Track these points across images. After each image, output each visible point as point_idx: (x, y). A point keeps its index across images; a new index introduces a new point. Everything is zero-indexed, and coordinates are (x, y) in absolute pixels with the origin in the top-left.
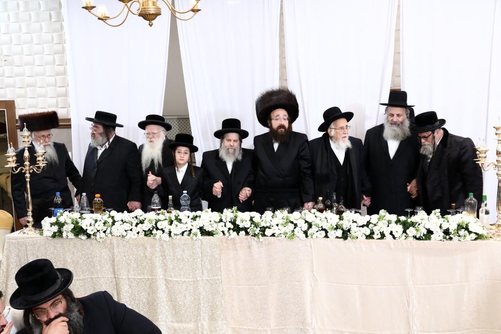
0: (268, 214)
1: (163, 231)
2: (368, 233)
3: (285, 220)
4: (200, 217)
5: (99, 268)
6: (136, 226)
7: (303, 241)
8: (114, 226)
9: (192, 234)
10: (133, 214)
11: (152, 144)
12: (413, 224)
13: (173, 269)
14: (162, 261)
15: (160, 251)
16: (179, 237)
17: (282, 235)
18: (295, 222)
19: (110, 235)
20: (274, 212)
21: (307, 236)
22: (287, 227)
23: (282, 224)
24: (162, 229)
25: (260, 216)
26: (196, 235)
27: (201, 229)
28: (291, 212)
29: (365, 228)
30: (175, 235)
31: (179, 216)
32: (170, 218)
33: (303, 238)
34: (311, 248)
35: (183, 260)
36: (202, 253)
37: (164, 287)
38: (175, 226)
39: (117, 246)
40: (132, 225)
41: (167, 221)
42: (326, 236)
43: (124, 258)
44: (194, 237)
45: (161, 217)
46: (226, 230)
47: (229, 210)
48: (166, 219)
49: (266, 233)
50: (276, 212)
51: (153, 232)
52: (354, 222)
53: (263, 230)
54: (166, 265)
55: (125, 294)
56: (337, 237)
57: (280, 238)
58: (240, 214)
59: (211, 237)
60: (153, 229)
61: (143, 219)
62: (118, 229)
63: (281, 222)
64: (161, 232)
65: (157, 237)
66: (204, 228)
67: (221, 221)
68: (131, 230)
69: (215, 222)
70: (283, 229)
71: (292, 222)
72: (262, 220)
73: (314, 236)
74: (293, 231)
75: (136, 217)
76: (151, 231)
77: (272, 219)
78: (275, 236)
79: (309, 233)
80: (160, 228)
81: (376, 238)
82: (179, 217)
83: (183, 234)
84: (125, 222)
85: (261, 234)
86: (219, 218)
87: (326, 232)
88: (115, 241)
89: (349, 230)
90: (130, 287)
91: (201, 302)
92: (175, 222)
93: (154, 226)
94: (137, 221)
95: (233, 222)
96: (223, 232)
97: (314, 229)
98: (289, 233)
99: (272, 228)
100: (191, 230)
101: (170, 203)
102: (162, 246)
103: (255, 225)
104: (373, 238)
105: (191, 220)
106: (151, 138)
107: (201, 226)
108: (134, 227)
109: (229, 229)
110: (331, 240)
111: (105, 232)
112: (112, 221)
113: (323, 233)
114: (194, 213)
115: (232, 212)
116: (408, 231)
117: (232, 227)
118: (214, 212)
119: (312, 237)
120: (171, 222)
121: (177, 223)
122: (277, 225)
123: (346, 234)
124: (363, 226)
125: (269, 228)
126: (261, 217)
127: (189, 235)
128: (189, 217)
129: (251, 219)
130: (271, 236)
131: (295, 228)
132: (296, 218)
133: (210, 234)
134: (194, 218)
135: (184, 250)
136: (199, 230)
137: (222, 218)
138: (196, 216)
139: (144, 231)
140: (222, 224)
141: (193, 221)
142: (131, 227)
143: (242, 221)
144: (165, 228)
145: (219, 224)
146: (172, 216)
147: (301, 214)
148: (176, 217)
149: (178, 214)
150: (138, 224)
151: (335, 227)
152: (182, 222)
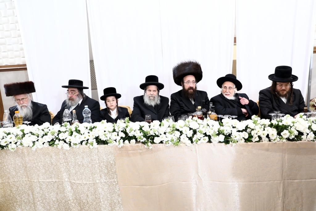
1: (65, 142)
2: (247, 136)
3: (172, 128)
4: (96, 127)
5: (14, 173)
6: (42, 137)
7: (189, 146)
8: (24, 138)
9: (89, 143)
10: (41, 127)
12: (285, 127)
13: (76, 174)
14: (66, 167)
15: (64, 158)
16: (78, 146)
17: (170, 142)
18: (180, 130)
19: (20, 146)
21: (192, 142)
22: (173, 134)
23: (169, 132)
24: (63, 140)
26: (92, 144)
27: (97, 139)
29: (244, 132)
30: (74, 144)
32: (70, 129)
33: (189, 144)
34: (196, 153)
35: (83, 166)
36: (99, 160)
37: (70, 188)
38: (74, 136)
39: (28, 155)
40: (38, 137)
41: (67, 133)
42: (210, 141)
43: (34, 165)
44: (91, 146)
48: (66, 131)
49: (155, 141)
50: (163, 121)
52: (233, 127)
53: (152, 138)
54: (69, 170)
55: (37, 195)
56: (220, 142)
57: (167, 145)
58: (131, 123)
59: (106, 145)
60: (56, 139)
61: (48, 131)
62: (28, 141)
63: (169, 130)
64: (63, 142)
65: (59, 147)
66: (100, 138)
67: (114, 131)
68: (38, 141)
69: (109, 132)
70: (169, 137)
71: (178, 130)
72: (151, 128)
73: (199, 142)
74: (179, 138)
75: (43, 130)
76: (55, 141)
77: (160, 128)
78: (163, 143)
79: (194, 139)
80: (61, 139)
81: (254, 142)
82: (78, 129)
83: (81, 143)
84: (34, 134)
85: (151, 142)
86: (113, 128)
87: (210, 137)
88: (25, 151)
89: (230, 135)
90: (41, 189)
91: (101, 200)
92: (75, 133)
93: (57, 137)
94: (43, 133)
95: (125, 132)
96: (116, 141)
97: (198, 135)
98: (175, 140)
99: (160, 136)
100: (88, 139)
102: (64, 154)
104: (251, 141)
105: (88, 131)
107: (97, 136)
108: (40, 138)
109: (122, 138)
110: (214, 145)
111: (16, 143)
112: (22, 133)
113: (207, 138)
115: (125, 122)
116: (282, 134)
117: (124, 136)
119: (196, 143)
120: (72, 134)
121: (77, 134)
122: (165, 133)
123: (228, 139)
124: (242, 131)
125: (158, 136)
126: (150, 126)
127: (86, 144)
128: (87, 128)
129: (141, 129)
130: (159, 143)
131: (181, 135)
132: (181, 126)
133: (105, 143)
134: (91, 129)
135: (83, 158)
136: (95, 140)
137: (115, 129)
138: (93, 127)
139: (48, 142)
140: (115, 133)
141: (90, 131)
142: (37, 139)
143: (131, 130)
144: (66, 138)
145: (113, 133)
146: (73, 128)
147: (185, 122)
148: (76, 128)
149: (78, 126)
150: (44, 135)
151: (218, 133)
152: (81, 133)
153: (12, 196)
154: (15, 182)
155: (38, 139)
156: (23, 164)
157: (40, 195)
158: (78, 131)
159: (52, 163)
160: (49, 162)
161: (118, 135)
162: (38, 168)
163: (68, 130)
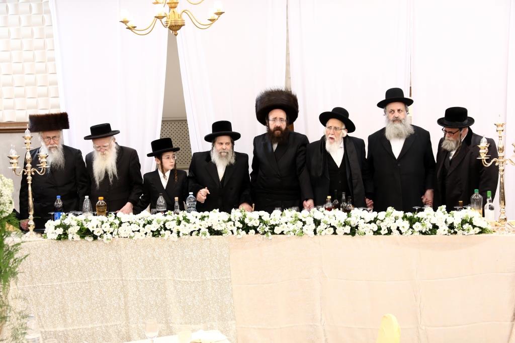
0: (277, 212)
1: (172, 232)
2: (376, 229)
3: (294, 218)
4: (208, 216)
5: (105, 270)
6: (144, 227)
7: (312, 238)
8: (121, 228)
9: (200, 233)
10: (139, 216)
12: (419, 220)
13: (182, 270)
15: (168, 252)
16: (187, 237)
17: (291, 233)
18: (303, 220)
19: (117, 236)
20: (282, 211)
21: (316, 234)
22: (295, 225)
23: (291, 222)
24: (170, 230)
25: (269, 214)
26: (205, 234)
27: (210, 228)
29: (373, 224)
30: (184, 234)
31: (187, 216)
32: (177, 218)
33: (312, 235)
34: (320, 245)
35: (191, 260)
36: (211, 253)
37: (173, 288)
38: (183, 226)
39: (124, 248)
40: (139, 226)
41: (175, 222)
42: (335, 233)
43: (132, 260)
44: (203, 237)
45: (169, 217)
46: (235, 229)
48: (174, 220)
49: (275, 231)
50: (284, 211)
51: (161, 233)
52: (361, 218)
53: (272, 228)
56: (345, 234)
57: (289, 236)
59: (220, 236)
60: (161, 229)
61: (151, 220)
62: (125, 230)
63: (290, 219)
64: (170, 232)
65: (166, 237)
66: (213, 228)
67: (230, 220)
68: (139, 231)
69: (224, 222)
70: (291, 227)
71: (301, 220)
72: (271, 218)
73: (323, 233)
74: (302, 229)
75: (144, 218)
76: (159, 231)
77: (281, 218)
78: (284, 234)
79: (318, 230)
80: (168, 228)
81: (383, 234)
82: (187, 218)
83: (192, 232)
84: (133, 223)
85: (270, 232)
86: (228, 217)
87: (335, 228)
88: (122, 242)
89: (357, 227)
91: (210, 302)
92: (183, 222)
93: (162, 226)
94: (144, 222)
95: (242, 222)
96: (232, 231)
97: (322, 226)
98: (297, 231)
99: (281, 225)
100: (200, 229)
102: (170, 246)
103: (264, 223)
104: (380, 234)
105: (199, 220)
106: (103, 152)
107: (210, 226)
108: (141, 228)
109: (238, 228)
110: (339, 237)
111: (111, 233)
112: (118, 222)
113: (332, 230)
115: (241, 212)
116: (414, 226)
117: (241, 226)
119: (321, 235)
120: (179, 223)
121: (186, 223)
122: (286, 223)
123: (353, 231)
124: (370, 222)
125: (278, 226)
126: (270, 216)
127: (197, 235)
128: (196, 217)
130: (280, 234)
131: (303, 226)
132: (305, 216)
133: (219, 233)
134: (203, 218)
135: (192, 250)
136: (208, 230)
137: (231, 218)
139: (152, 231)
140: (231, 223)
141: (201, 221)
143: (251, 220)
144: (173, 228)
145: (228, 223)
146: (181, 217)
147: (310, 212)
148: (184, 217)
151: (344, 224)
152: (191, 222)
153: (101, 297)
154: (105, 280)
155: (139, 228)
156: (117, 260)
157: (136, 297)
159: (154, 257)
160: (150, 256)
161: (234, 225)
162: (136, 263)
163: (175, 218)
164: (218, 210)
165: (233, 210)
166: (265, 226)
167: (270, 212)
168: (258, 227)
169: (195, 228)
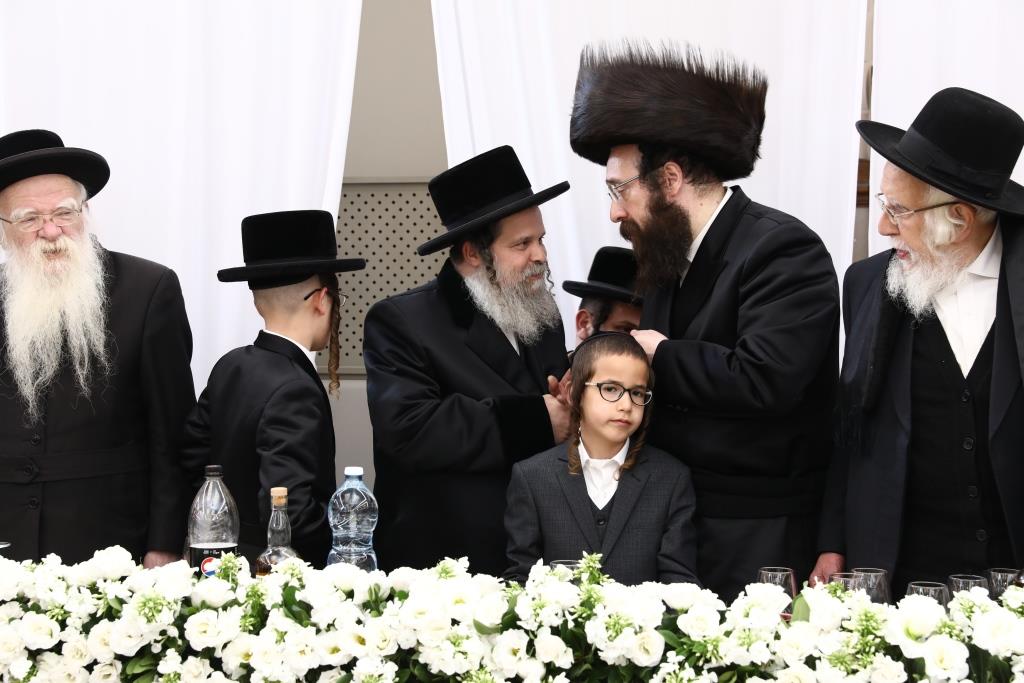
0: (764, 597)
1: (217, 664)
3: (856, 636)
4: (404, 596)
6: (86, 629)
10: (83, 572)
11: (58, 264)
18: (911, 651)
20: (794, 589)
22: (863, 674)
23: (837, 660)
24: (208, 653)
25: (722, 605)
27: (407, 659)
28: (892, 593)
31: (303, 587)
32: (255, 595)
38: (275, 636)
40: (63, 625)
41: (236, 612)
45: (213, 589)
46: (532, 672)
47: (561, 568)
48: (235, 602)
50: (806, 591)
51: (161, 668)
58: (613, 594)
60: (165, 648)
61: (124, 594)
63: (834, 644)
64: (204, 664)
66: (422, 660)
67: (511, 621)
68: (58, 649)
69: (481, 629)
71: (894, 652)
75: (94, 589)
76: (158, 658)
77: (782, 628)
80: (197, 646)
82: (299, 596)
83: (312, 678)
84: (37, 609)
86: (505, 608)
92: (278, 619)
93: (174, 632)
94: (89, 605)
95: (574, 637)
99: (779, 673)
100: (353, 662)
101: (278, 520)
103: (690, 654)
105: (359, 614)
106: (53, 240)
107: (405, 646)
108: (72, 636)
109: (550, 670)
114: (378, 575)
115: (576, 581)
117: (565, 658)
118: (480, 576)
120: (259, 620)
121: (289, 624)
122: (811, 662)
125: (765, 676)
126: (722, 614)
128: (350, 595)
129: (670, 622)
132: (916, 632)
134: (374, 605)
136: (396, 668)
137: (518, 610)
138: (384, 592)
139: (119, 657)
140: (515, 639)
141: (367, 616)
142: (58, 636)
143: (615, 629)
144: (225, 646)
145: (499, 638)
146: (271, 589)
147: (948, 611)
148: (288, 591)
149: (300, 580)
150: (94, 619)
152: (314, 619)
155: (63, 636)
158: (300, 612)
163: (241, 596)
164: (464, 562)
165: (538, 569)
166: (689, 672)
167: (728, 594)
168: (655, 669)
169: (336, 650)
